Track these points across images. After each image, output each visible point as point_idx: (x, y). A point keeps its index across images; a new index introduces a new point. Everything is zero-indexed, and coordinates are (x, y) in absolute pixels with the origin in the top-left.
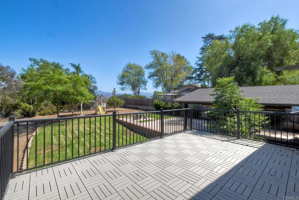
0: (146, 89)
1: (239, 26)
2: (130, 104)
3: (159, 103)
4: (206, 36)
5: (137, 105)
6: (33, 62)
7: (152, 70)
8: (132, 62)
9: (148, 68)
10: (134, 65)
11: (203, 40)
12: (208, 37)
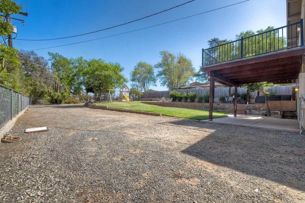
0: (156, 86)
1: (244, 32)
2: (143, 98)
3: (175, 94)
4: (211, 40)
5: (151, 97)
6: (51, 56)
7: (161, 69)
8: (143, 61)
9: (157, 67)
10: (145, 63)
11: (209, 43)
12: (213, 41)
